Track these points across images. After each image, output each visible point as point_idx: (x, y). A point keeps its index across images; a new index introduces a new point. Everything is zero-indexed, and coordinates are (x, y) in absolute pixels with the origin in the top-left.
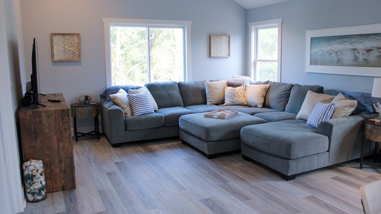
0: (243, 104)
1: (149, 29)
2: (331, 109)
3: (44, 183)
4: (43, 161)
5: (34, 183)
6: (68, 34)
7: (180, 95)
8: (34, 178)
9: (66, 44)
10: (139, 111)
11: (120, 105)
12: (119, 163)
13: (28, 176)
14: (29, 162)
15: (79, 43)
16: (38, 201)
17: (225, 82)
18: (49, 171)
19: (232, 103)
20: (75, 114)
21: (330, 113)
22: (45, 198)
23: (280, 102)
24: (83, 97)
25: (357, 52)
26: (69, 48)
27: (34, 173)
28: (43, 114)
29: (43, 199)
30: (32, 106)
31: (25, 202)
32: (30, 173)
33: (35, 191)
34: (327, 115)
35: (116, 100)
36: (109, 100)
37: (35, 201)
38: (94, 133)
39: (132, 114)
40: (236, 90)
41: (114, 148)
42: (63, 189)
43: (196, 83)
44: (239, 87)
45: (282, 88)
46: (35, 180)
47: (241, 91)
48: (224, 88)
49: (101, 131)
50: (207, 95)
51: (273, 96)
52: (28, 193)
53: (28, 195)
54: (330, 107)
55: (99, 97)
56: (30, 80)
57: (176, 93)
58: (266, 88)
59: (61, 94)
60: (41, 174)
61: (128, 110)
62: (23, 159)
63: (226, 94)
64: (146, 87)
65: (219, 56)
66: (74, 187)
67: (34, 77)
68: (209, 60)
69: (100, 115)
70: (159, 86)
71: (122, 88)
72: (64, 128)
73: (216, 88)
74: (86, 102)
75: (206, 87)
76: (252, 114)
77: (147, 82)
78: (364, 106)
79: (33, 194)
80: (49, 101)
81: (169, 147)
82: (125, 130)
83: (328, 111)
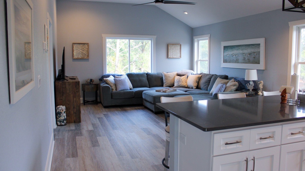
0: (185, 87)
1: (129, 41)
2: (223, 87)
3: (66, 117)
4: (65, 106)
5: (61, 116)
6: (82, 44)
7: (147, 81)
8: (61, 114)
9: (81, 49)
10: (120, 88)
11: (110, 84)
12: (105, 114)
13: (58, 113)
14: (59, 106)
15: (88, 49)
16: (62, 125)
17: (175, 73)
18: (68, 112)
19: (178, 86)
20: (84, 89)
21: (223, 89)
22: (66, 125)
23: (205, 85)
24: (89, 80)
25: (244, 55)
26: (82, 52)
27: (61, 111)
28: (67, 84)
29: (65, 125)
30: (61, 80)
31: (56, 125)
32: (59, 111)
33: (61, 120)
34: (221, 90)
35: (107, 81)
36: (104, 82)
37: (61, 125)
38: (95, 101)
39: (116, 90)
40: (181, 78)
41: (105, 109)
42: (75, 122)
43: (157, 74)
44: (183, 77)
45: (208, 77)
46: (62, 115)
47: (184, 79)
48: (175, 77)
49: (99, 100)
50: (164, 81)
51: (202, 82)
52: (58, 121)
53: (58, 122)
54: (222, 86)
55: (99, 80)
56: (61, 68)
57: (145, 79)
58: (199, 77)
59: (77, 77)
60: (64, 112)
61: (114, 88)
62: (56, 105)
63: (175, 80)
64: (126, 75)
65: (174, 57)
66: (80, 122)
67: (63, 66)
68: (167, 59)
69: (99, 90)
70: (134, 75)
71: (112, 75)
72: (76, 91)
73: (169, 77)
74: (90, 83)
75: (163, 76)
76: (186, 92)
77: (128, 72)
78: (244, 86)
79: (60, 121)
80: (70, 79)
81: (136, 109)
82: (112, 98)
83: (221, 88)
